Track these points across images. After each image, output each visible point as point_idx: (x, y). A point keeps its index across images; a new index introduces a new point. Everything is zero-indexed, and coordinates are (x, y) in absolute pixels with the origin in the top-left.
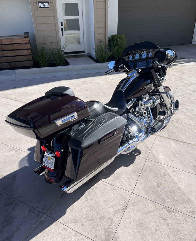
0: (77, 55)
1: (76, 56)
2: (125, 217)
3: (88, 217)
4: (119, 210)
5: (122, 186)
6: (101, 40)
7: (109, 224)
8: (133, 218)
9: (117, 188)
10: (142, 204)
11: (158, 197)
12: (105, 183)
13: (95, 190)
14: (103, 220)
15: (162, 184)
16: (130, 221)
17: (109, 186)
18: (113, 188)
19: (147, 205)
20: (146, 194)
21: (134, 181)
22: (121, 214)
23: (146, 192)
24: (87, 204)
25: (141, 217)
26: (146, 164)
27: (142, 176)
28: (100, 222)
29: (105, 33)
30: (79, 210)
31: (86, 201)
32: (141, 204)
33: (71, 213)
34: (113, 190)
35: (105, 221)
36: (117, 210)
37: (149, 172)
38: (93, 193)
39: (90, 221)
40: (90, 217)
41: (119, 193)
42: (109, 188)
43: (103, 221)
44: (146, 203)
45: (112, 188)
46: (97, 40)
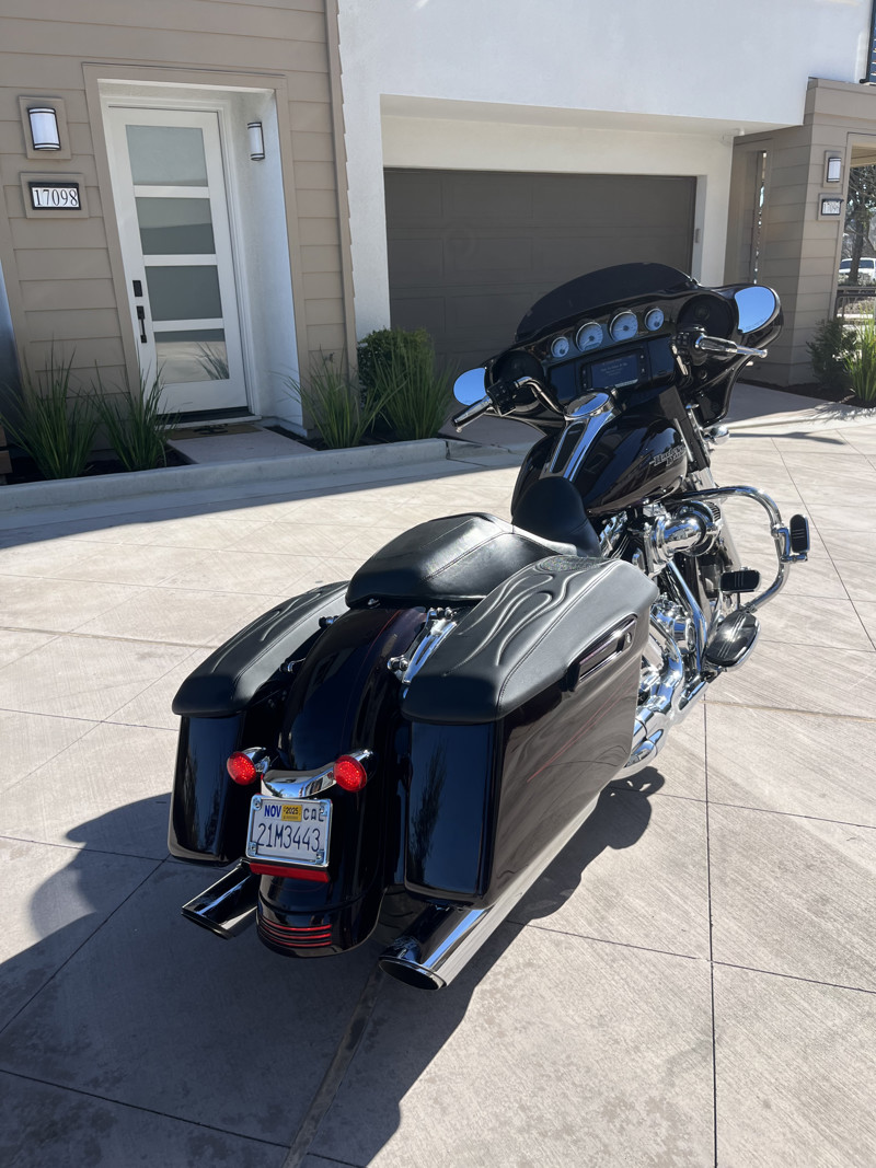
0: (215, 427)
1: (211, 431)
2: (729, 1084)
3: (540, 1119)
4: (682, 1054)
5: (647, 936)
6: (327, 354)
7: (663, 1132)
8: (773, 1081)
9: (625, 951)
10: (782, 1003)
11: (842, 961)
12: (562, 937)
13: (518, 975)
14: (628, 1121)
15: (827, 901)
16: (761, 1095)
17: (586, 945)
18: (607, 951)
19: (806, 1005)
20: (778, 954)
21: (697, 906)
22: (705, 1072)
23: (777, 947)
24: (505, 1053)
25: (805, 1069)
26: (713, 826)
27: (721, 879)
28: (611, 1130)
29: (344, 324)
30: (477, 1093)
31: (498, 1040)
32: (781, 1008)
33: (438, 1116)
34: (613, 961)
35: (640, 1123)
36: (673, 1058)
37: (743, 855)
38: (518, 993)
39: (558, 1136)
40: (549, 1116)
41: (646, 971)
42: (588, 958)
43: (624, 1124)
44: (797, 998)
45: (601, 952)
46: (310, 352)
